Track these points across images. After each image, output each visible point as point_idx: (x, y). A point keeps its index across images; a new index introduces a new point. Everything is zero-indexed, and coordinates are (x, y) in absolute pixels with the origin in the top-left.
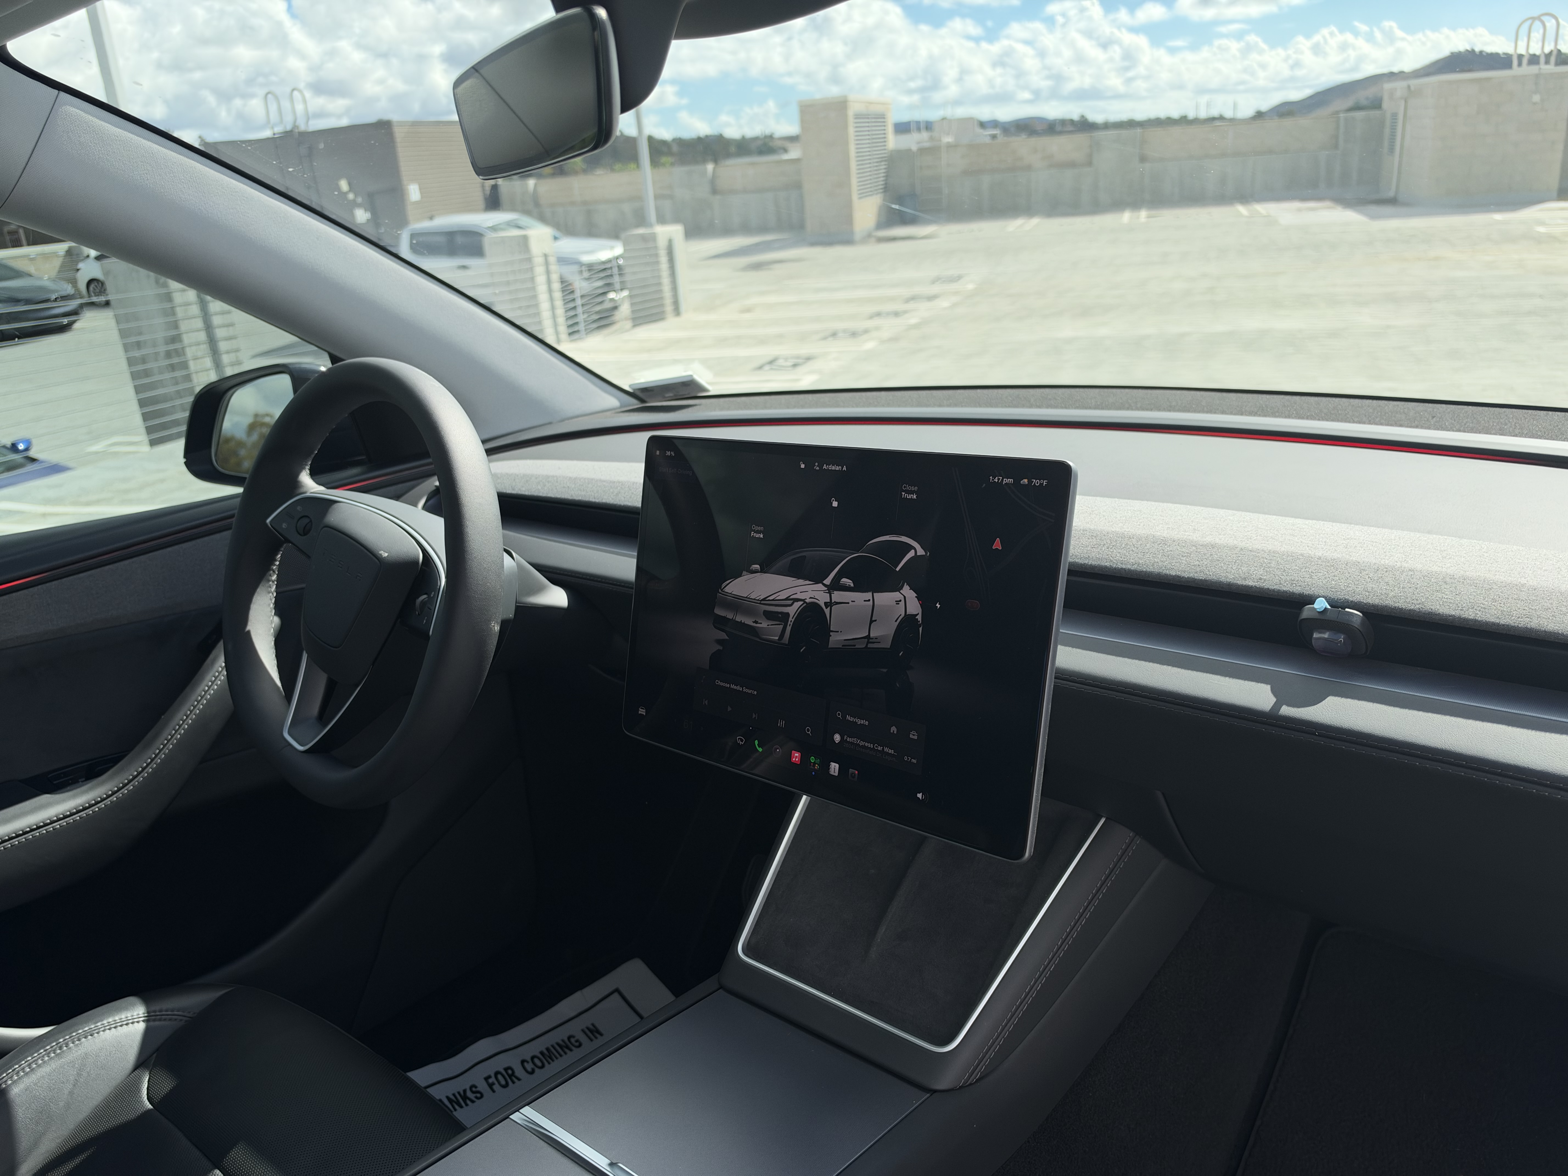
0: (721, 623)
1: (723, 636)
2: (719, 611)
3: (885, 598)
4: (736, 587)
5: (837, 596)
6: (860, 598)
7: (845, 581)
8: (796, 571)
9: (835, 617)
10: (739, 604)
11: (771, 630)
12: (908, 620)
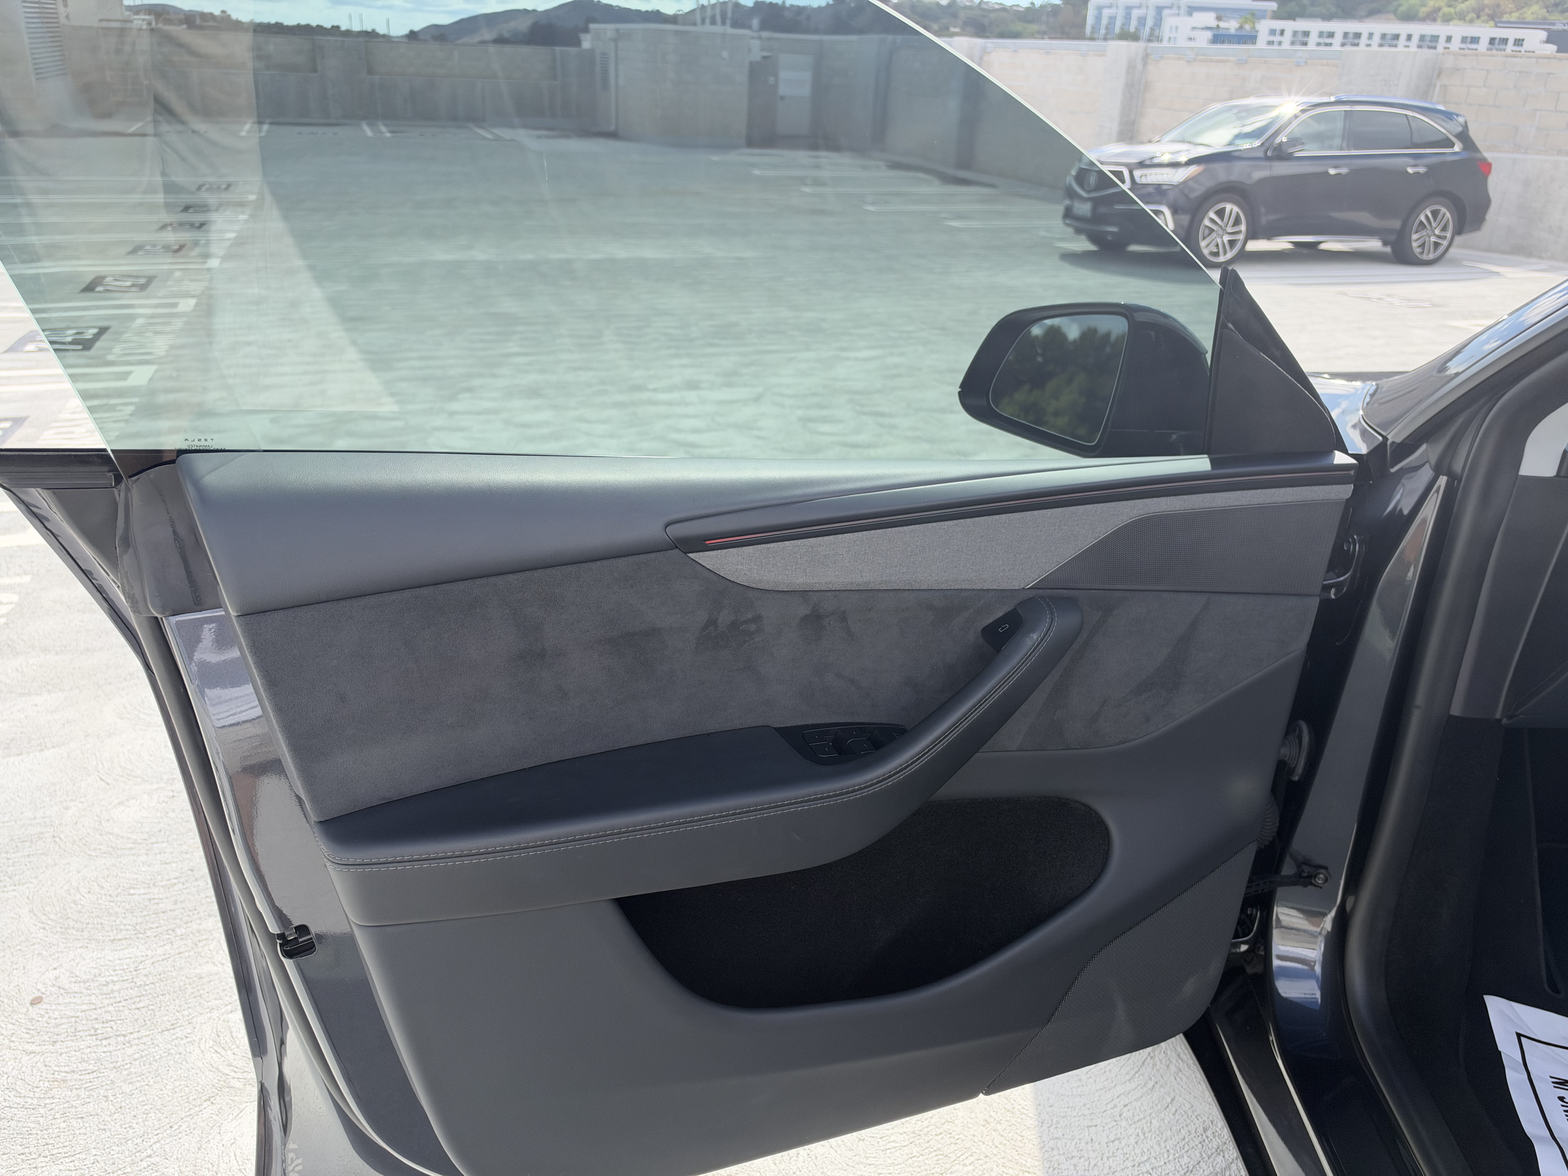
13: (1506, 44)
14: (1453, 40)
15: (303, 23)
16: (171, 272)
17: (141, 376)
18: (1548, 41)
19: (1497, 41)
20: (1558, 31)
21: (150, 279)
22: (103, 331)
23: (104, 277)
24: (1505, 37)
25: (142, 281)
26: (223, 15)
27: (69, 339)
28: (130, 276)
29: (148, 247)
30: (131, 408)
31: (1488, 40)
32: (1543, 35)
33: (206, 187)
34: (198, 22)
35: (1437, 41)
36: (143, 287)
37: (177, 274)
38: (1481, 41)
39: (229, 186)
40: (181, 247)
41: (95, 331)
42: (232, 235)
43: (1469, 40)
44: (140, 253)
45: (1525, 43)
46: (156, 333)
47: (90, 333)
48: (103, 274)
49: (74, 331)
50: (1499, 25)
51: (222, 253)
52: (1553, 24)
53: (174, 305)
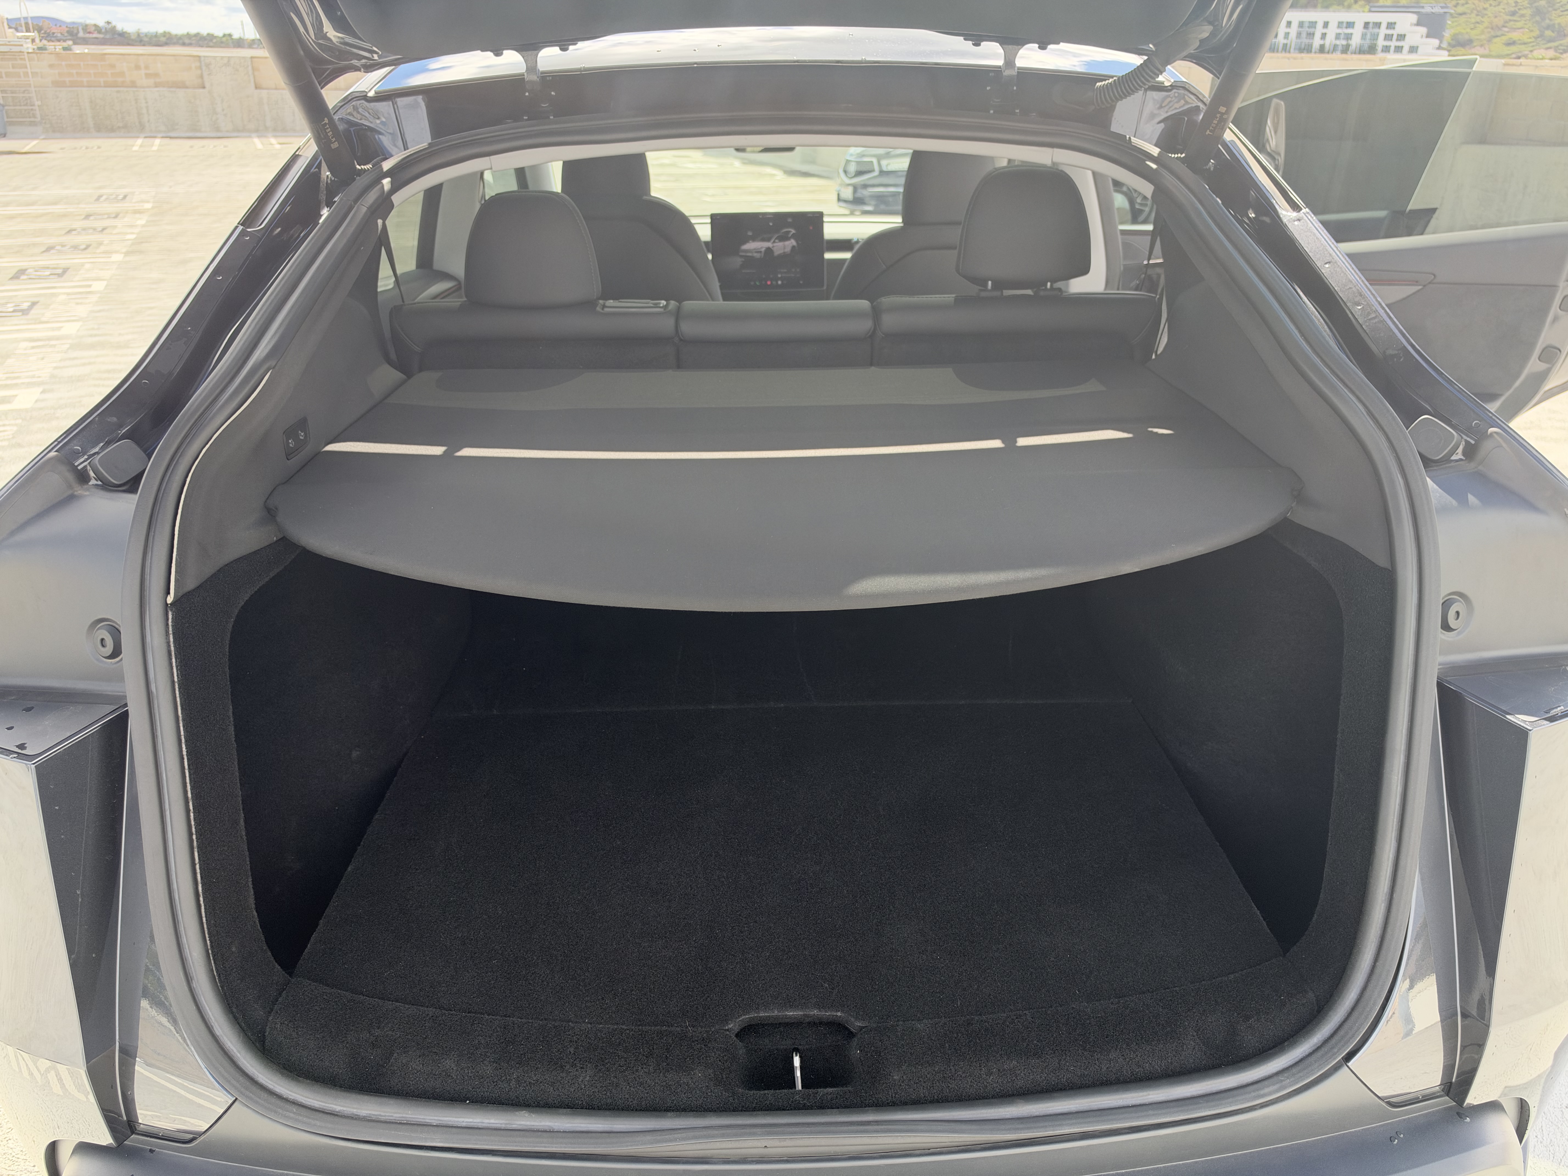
0: (742, 256)
1: (743, 260)
2: (741, 254)
3: (787, 243)
4: (746, 247)
5: (775, 244)
6: (781, 244)
7: (777, 241)
8: (763, 240)
9: (775, 249)
10: (746, 251)
11: (757, 255)
12: (793, 247)
13: (1379, 28)
14: (1330, 25)
15: (193, 31)
16: (83, 265)
17: (70, 329)
18: (1418, 24)
19: (1371, 25)
20: (1427, 14)
21: (65, 270)
22: (34, 304)
23: (26, 270)
24: (1378, 21)
25: (60, 271)
26: (106, 26)
27: (11, 310)
28: (48, 268)
29: (58, 248)
30: (67, 346)
31: (1362, 25)
32: (1414, 18)
33: (104, 197)
34: (81, 34)
35: (1315, 27)
36: (60, 275)
37: (87, 266)
38: (1356, 26)
39: (125, 197)
40: (88, 247)
41: (29, 304)
42: (133, 236)
43: (1345, 25)
44: (52, 251)
45: (1397, 26)
46: (77, 304)
47: (25, 306)
48: (24, 268)
49: (12, 305)
50: (1373, 9)
51: (124, 250)
52: (1423, 7)
53: (90, 286)
